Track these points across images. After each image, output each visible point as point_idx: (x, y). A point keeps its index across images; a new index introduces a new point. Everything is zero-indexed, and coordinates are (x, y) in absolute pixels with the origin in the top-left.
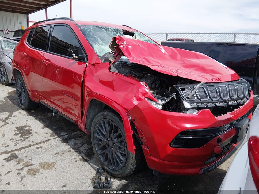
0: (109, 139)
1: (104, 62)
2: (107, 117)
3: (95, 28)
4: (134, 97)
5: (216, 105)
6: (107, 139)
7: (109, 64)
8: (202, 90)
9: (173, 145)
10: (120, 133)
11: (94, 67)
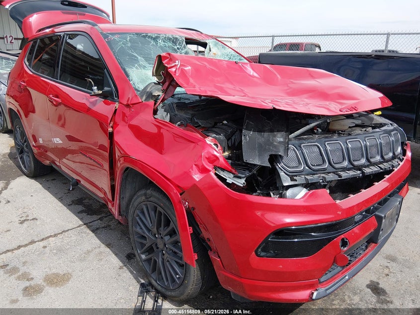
0: (157, 236)
1: (145, 100)
2: (151, 199)
3: (135, 37)
4: (194, 166)
5: (340, 176)
6: (155, 235)
7: (155, 104)
8: (316, 149)
9: (262, 254)
10: (173, 228)
11: (128, 109)
